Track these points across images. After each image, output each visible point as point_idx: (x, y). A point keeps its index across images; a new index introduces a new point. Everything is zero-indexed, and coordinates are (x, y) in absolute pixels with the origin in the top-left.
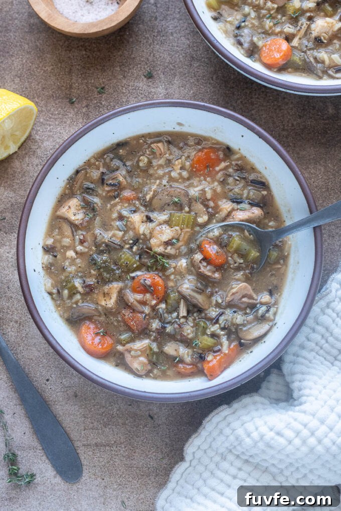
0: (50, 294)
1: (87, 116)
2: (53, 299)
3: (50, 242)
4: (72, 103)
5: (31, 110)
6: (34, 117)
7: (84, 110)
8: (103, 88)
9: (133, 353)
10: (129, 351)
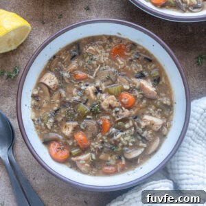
0: (33, 120)
1: (52, 31)
2: (35, 124)
3: (36, 93)
4: (44, 23)
5: (27, 28)
6: (29, 32)
7: (50, 28)
8: (61, 15)
9: (81, 162)
10: (79, 161)
